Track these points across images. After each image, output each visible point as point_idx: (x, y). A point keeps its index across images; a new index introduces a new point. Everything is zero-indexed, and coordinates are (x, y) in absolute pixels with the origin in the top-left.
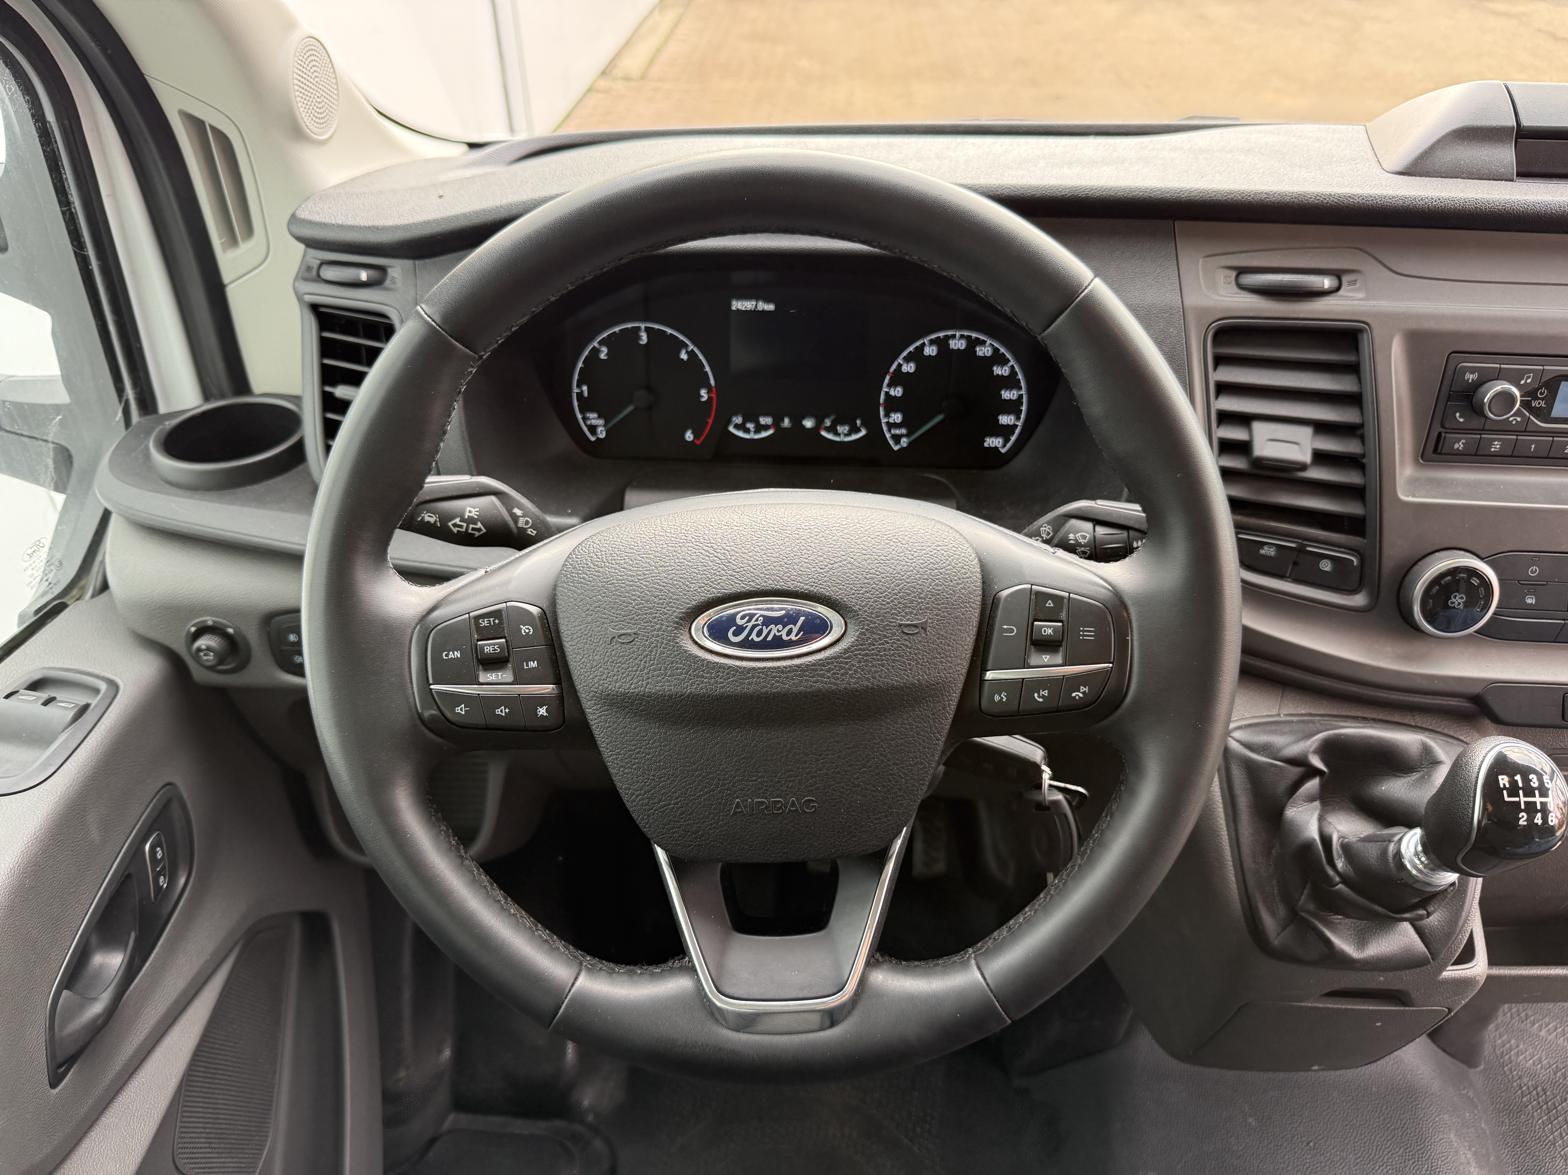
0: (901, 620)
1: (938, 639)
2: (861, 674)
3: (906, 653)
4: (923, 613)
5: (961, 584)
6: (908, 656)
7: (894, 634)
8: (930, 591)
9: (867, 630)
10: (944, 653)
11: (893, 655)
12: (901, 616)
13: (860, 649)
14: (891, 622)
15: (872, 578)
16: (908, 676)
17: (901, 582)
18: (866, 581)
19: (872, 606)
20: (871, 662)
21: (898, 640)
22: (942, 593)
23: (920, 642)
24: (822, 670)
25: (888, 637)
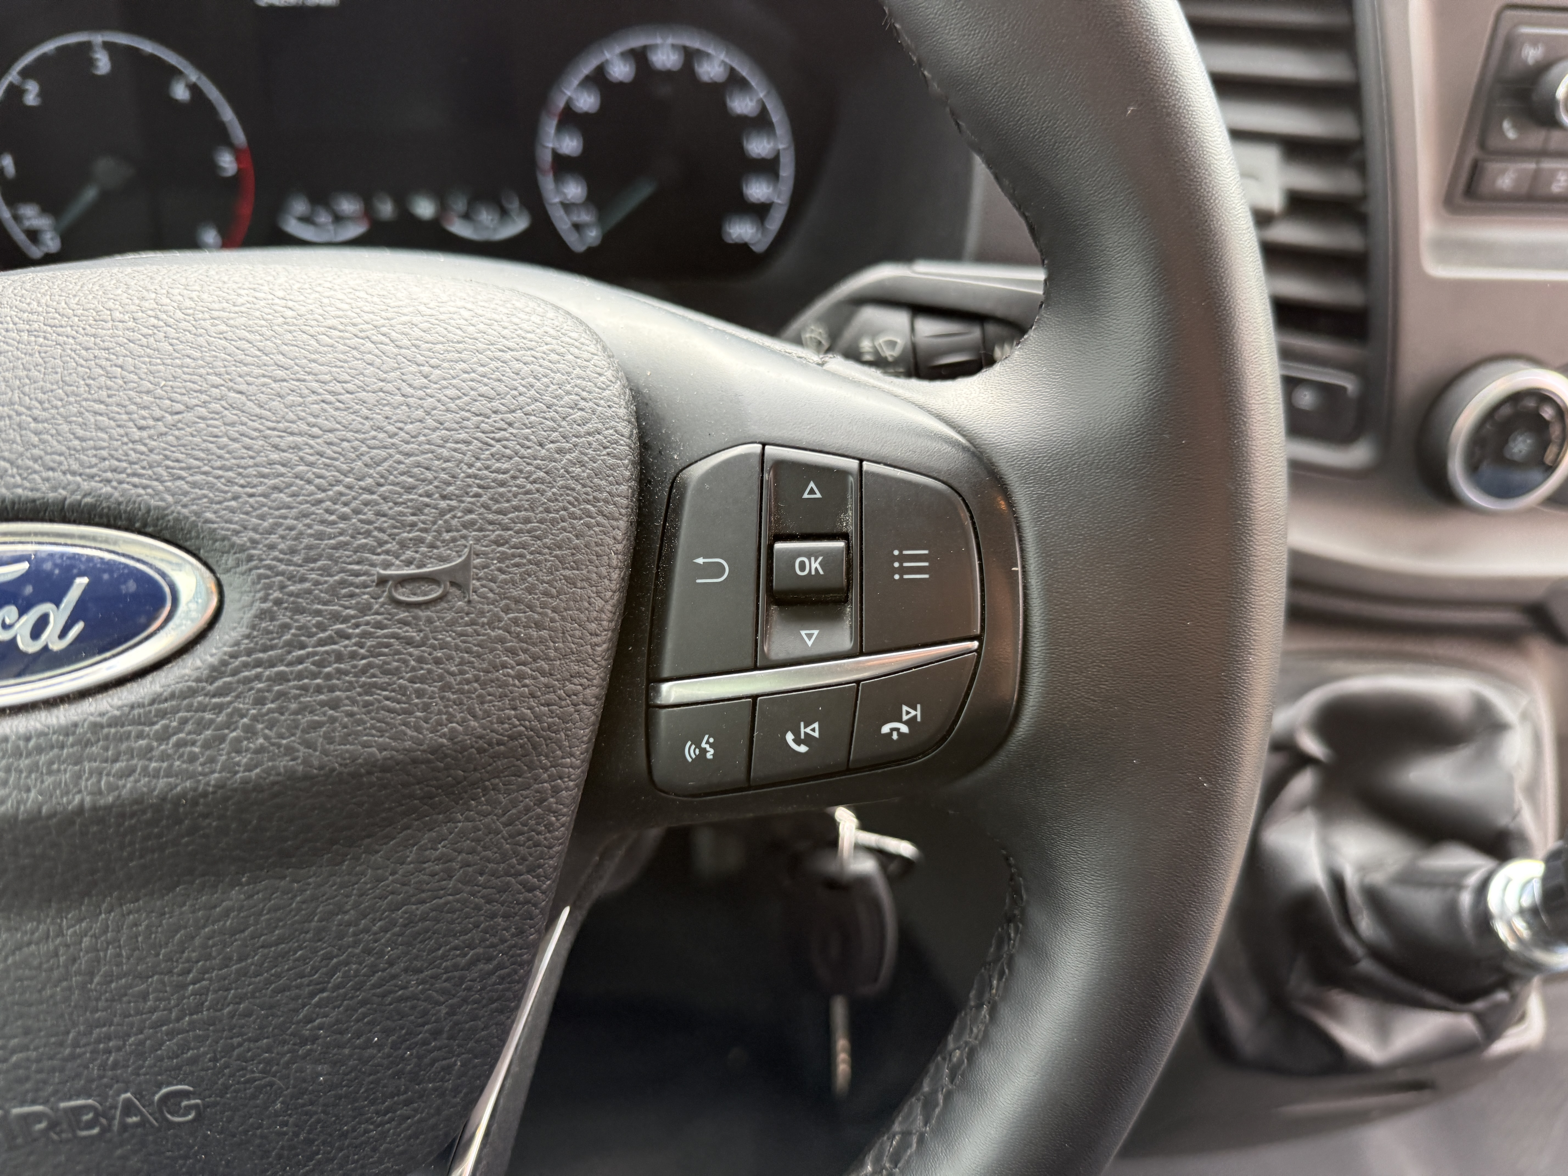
0: (387, 565)
1: (507, 610)
2: (266, 738)
3: (405, 662)
4: (454, 540)
5: (570, 451)
6: (413, 669)
7: (365, 609)
8: (475, 477)
9: (278, 602)
10: (525, 651)
11: (364, 671)
12: (387, 552)
13: (258, 663)
14: (357, 574)
15: (297, 448)
16: (418, 729)
17: (383, 453)
18: (275, 456)
19: (291, 528)
20: (297, 697)
21: (379, 626)
22: (514, 478)
23: (452, 623)
24: (140, 736)
25: (345, 620)
